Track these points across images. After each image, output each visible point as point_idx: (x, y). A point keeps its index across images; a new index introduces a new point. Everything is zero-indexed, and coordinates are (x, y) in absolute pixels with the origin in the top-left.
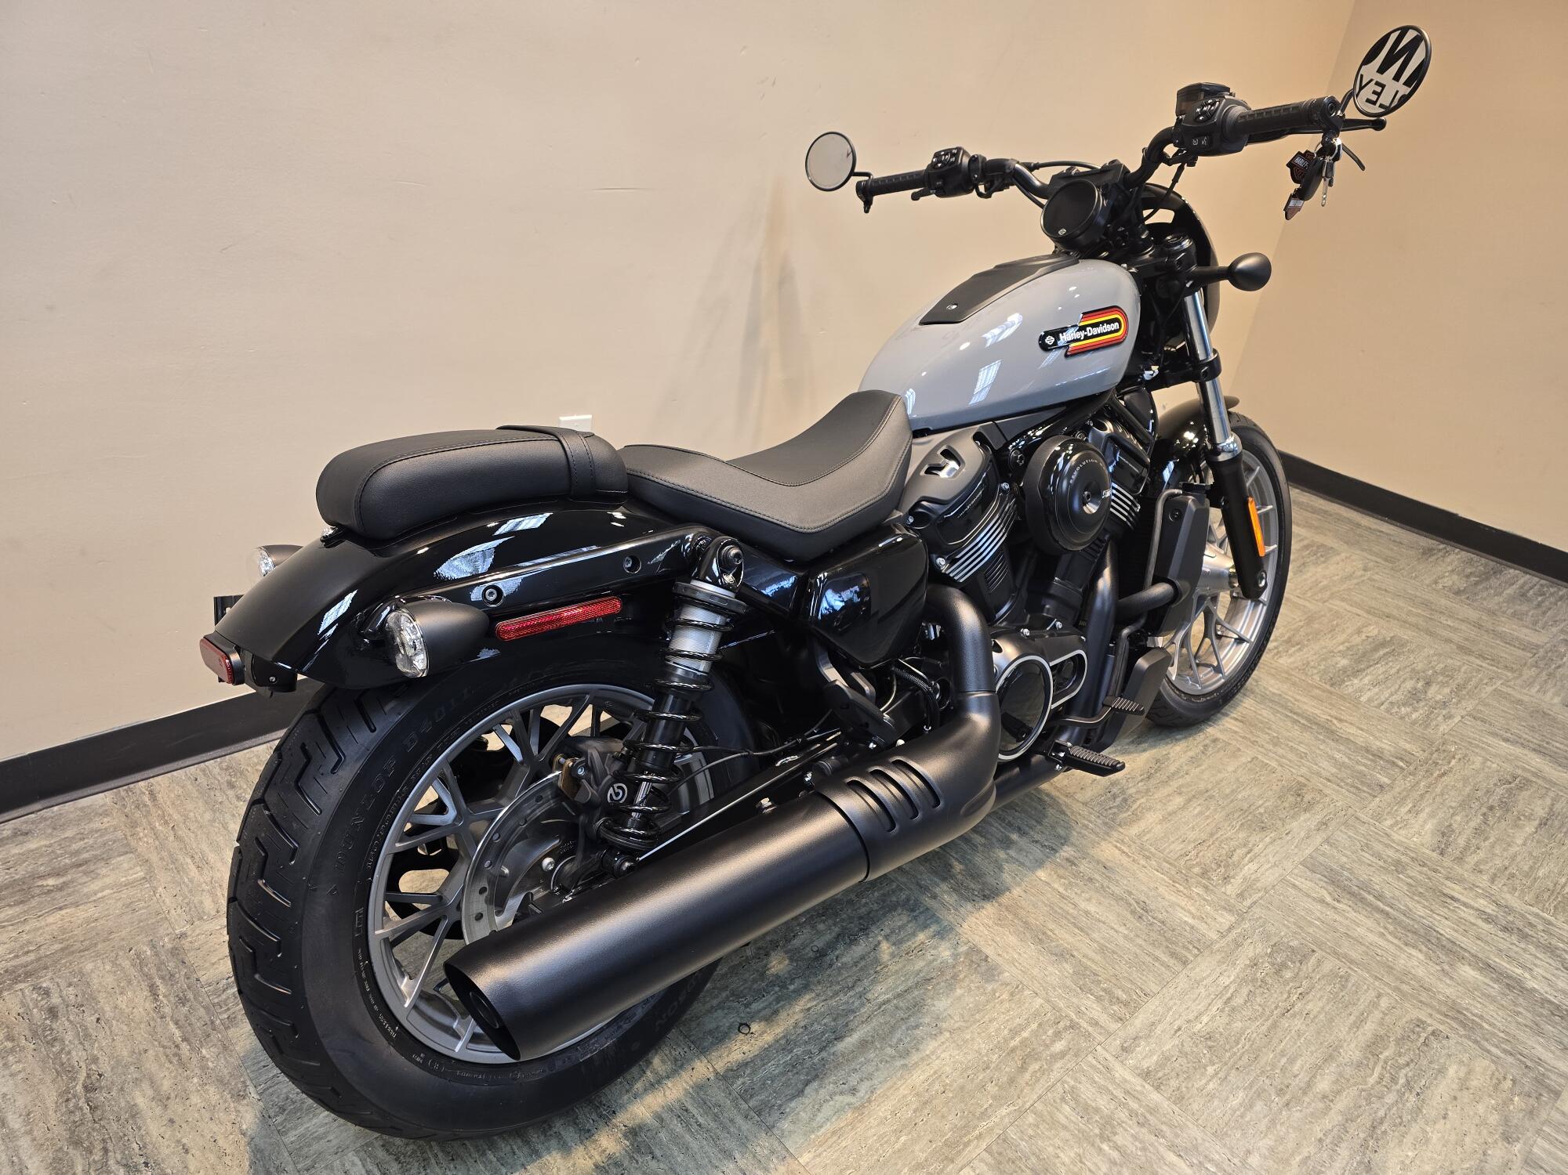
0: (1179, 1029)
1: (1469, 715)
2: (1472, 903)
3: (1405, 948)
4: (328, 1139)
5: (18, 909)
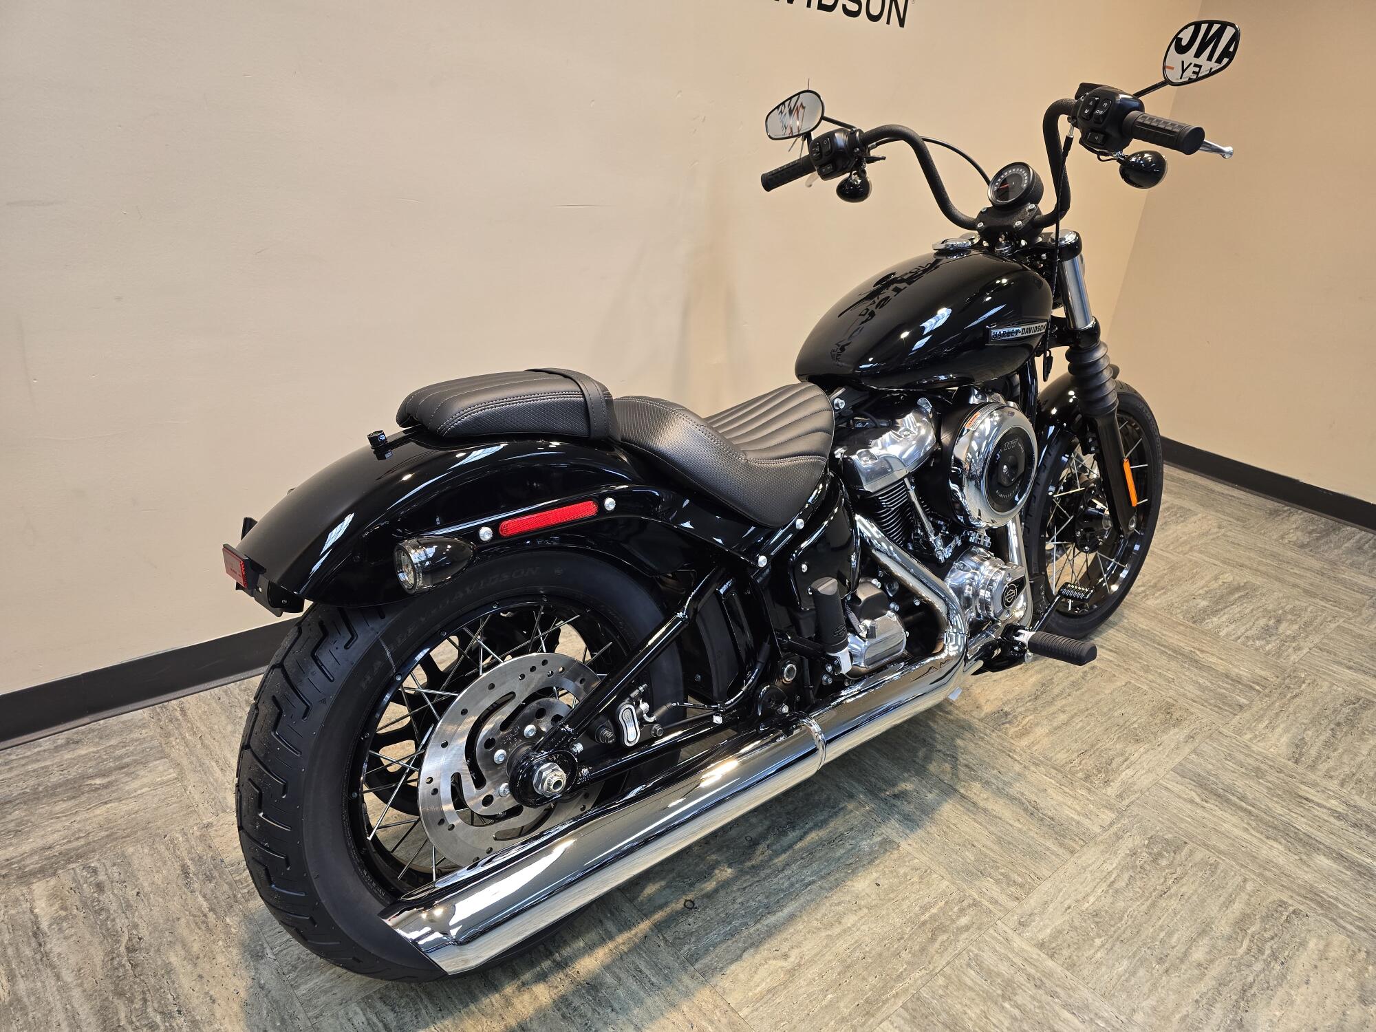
0: (1069, 907)
1: (1317, 647)
2: (1325, 803)
3: (1267, 841)
4: (334, 992)
5: (71, 803)
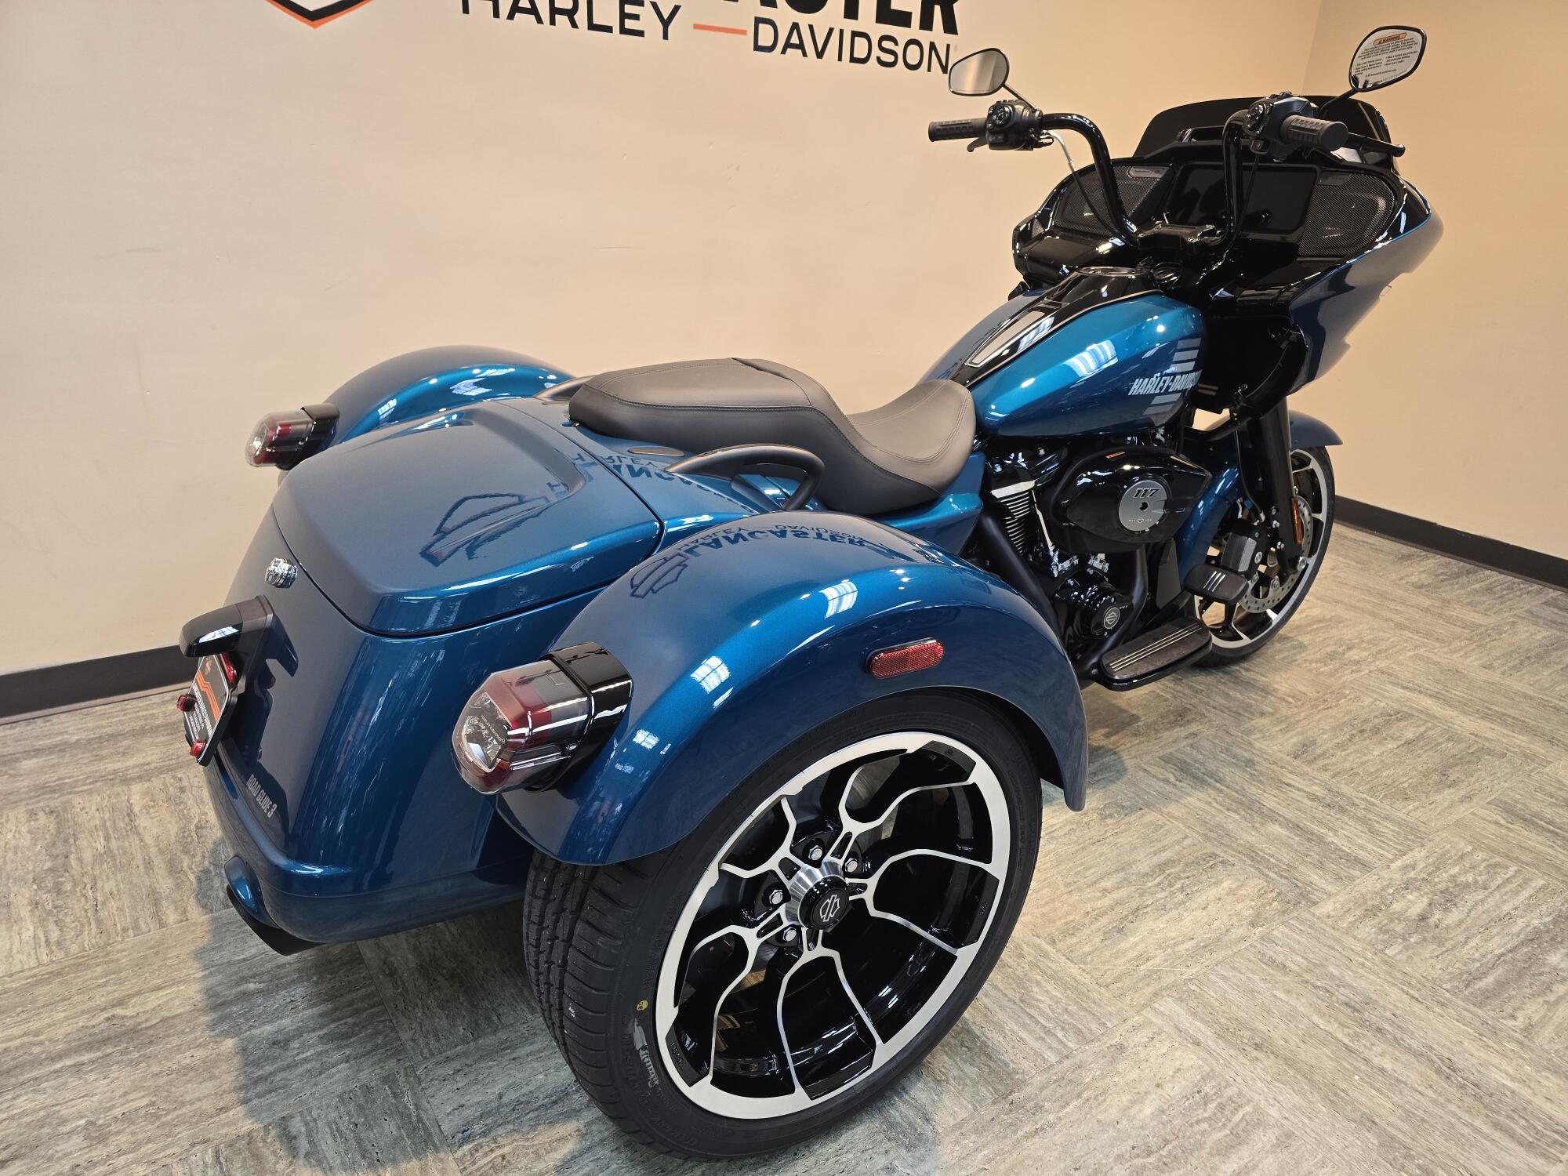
1: (1380, 671)
2: (1305, 788)
3: (1226, 811)
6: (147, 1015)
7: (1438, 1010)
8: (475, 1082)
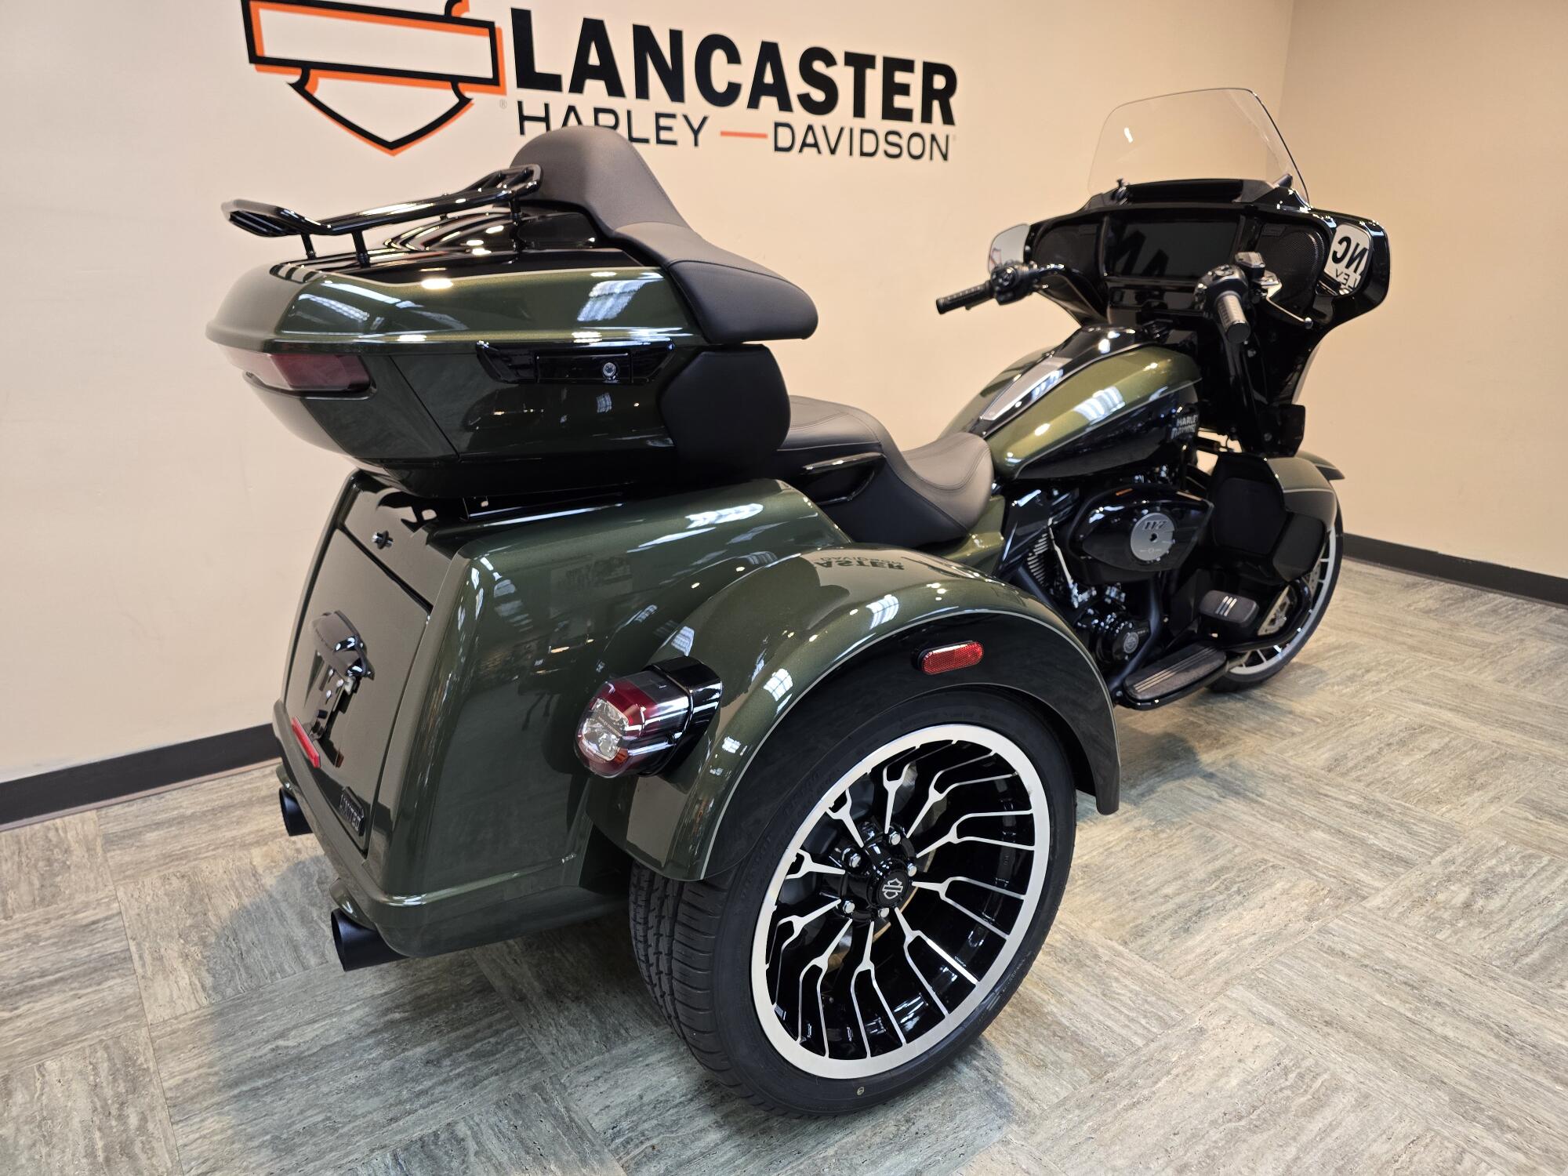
1: (1398, 689)
6: (308, 1045)
7: (1491, 984)
8: (616, 1085)
